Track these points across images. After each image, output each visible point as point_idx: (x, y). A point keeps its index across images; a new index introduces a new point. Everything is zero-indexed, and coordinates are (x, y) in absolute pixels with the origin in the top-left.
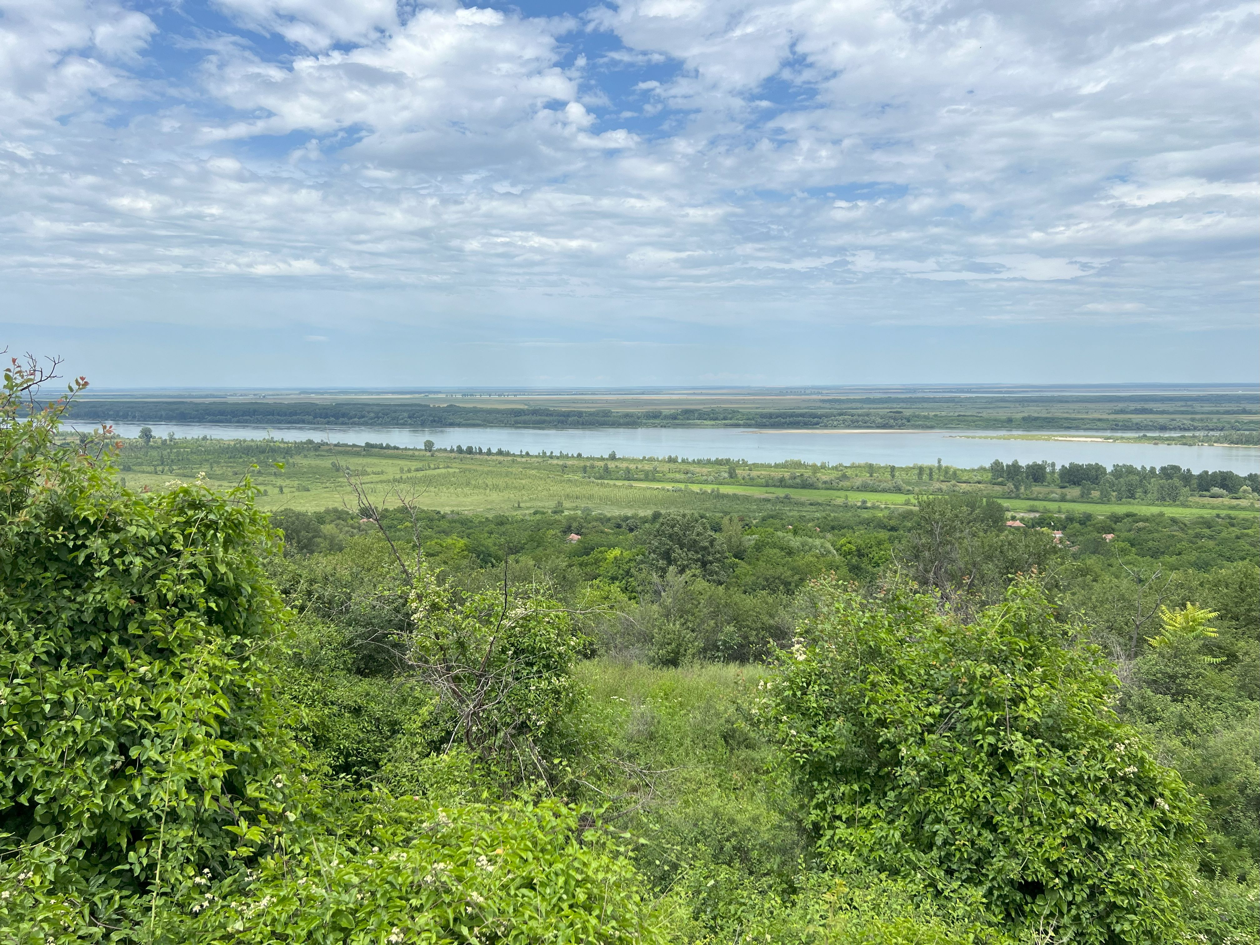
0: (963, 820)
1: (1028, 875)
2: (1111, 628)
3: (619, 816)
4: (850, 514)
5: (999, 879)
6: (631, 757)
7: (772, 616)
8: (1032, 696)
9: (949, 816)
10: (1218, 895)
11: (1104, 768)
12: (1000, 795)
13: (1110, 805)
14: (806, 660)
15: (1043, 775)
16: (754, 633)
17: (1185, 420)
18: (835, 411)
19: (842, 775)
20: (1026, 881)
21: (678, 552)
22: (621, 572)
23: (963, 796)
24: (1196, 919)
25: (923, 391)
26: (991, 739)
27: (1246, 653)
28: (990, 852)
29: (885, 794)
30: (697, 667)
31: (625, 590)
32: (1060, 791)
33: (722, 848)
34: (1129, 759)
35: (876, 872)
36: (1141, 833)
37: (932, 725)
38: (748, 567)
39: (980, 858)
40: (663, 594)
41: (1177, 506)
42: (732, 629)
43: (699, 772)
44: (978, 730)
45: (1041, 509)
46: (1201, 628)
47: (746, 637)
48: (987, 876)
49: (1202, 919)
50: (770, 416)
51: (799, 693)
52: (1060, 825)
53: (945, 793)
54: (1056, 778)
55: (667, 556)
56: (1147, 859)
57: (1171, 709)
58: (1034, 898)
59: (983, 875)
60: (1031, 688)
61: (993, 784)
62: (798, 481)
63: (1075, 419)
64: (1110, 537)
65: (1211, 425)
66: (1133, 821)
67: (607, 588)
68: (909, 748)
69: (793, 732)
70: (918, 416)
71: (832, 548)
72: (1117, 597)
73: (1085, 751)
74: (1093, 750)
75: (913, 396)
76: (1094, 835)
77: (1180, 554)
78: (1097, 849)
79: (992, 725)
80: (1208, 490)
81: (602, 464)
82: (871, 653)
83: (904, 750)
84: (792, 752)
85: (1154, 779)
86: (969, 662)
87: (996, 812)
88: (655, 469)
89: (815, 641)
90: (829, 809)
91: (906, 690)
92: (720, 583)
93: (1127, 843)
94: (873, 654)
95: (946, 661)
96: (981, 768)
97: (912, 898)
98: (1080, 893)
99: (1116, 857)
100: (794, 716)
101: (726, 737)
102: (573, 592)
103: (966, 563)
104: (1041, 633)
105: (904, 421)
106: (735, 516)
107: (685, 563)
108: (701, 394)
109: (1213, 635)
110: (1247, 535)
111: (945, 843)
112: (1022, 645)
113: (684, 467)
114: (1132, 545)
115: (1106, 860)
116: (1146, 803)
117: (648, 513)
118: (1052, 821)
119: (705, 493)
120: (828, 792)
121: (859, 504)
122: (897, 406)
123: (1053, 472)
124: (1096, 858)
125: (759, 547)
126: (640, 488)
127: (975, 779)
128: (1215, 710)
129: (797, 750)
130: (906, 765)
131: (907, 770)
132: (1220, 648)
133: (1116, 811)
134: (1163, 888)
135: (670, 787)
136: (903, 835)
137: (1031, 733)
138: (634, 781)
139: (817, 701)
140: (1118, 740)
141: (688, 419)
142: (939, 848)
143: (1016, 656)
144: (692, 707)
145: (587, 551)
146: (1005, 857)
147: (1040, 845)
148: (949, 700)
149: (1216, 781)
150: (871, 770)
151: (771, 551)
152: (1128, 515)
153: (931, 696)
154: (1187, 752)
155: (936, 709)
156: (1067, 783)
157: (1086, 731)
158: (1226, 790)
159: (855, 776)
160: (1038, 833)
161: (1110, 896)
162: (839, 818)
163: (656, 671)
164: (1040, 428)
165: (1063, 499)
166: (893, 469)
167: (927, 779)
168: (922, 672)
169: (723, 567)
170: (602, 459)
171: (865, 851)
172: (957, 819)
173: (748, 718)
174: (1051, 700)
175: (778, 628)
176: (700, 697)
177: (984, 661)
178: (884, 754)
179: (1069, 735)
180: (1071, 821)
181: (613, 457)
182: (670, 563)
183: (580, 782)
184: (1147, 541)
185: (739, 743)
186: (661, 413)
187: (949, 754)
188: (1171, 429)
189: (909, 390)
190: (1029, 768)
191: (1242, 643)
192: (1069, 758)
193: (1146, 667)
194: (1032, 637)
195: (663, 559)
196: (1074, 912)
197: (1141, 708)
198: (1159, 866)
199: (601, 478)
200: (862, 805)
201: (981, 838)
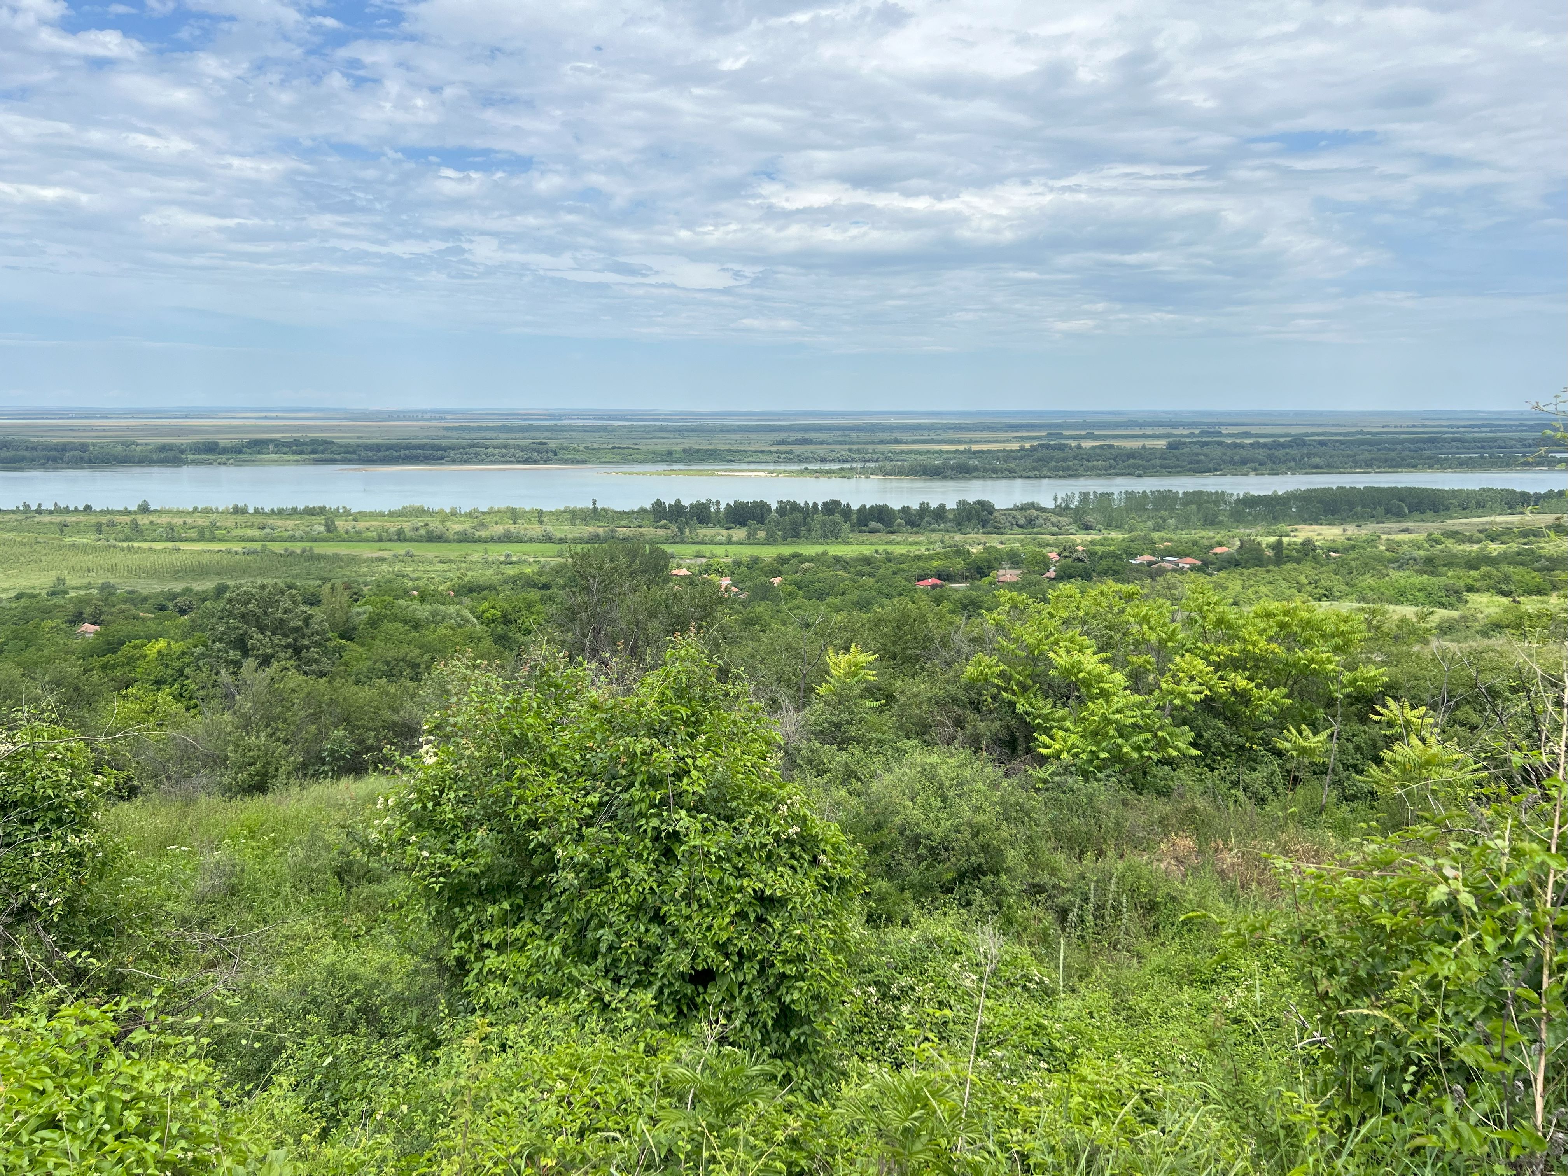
0: (628, 918)
1: (698, 964)
2: (779, 681)
3: (190, 1004)
4: (491, 571)
5: (669, 975)
6: (203, 924)
7: (395, 711)
8: (696, 767)
9: (613, 917)
10: (885, 944)
11: (768, 833)
12: (667, 882)
13: (775, 871)
14: (437, 763)
15: (708, 851)
16: (373, 734)
17: (842, 451)
18: (465, 443)
19: (490, 894)
20: (696, 971)
21: (256, 638)
22: (170, 672)
23: (628, 892)
24: (865, 972)
25: (569, 417)
26: (655, 822)
27: (902, 692)
28: (658, 948)
29: (541, 907)
30: (295, 789)
31: (179, 697)
32: (726, 865)
33: (341, 1014)
34: (792, 819)
35: (534, 999)
36: (805, 895)
37: (591, 817)
38: (360, 650)
39: (648, 958)
40: (238, 697)
41: (839, 543)
42: (342, 733)
43: (306, 926)
44: (641, 815)
45: (708, 554)
46: (863, 672)
47: (361, 742)
48: (657, 974)
49: (871, 971)
50: (378, 448)
51: (430, 805)
52: (727, 904)
53: (608, 892)
54: (721, 853)
55: (242, 645)
56: (812, 921)
57: (838, 759)
58: (705, 987)
59: (652, 974)
60: (694, 758)
61: (659, 872)
62: (422, 532)
63: (737, 451)
64: (777, 581)
65: (867, 456)
66: (798, 884)
67: (151, 698)
68: (565, 848)
69: (426, 853)
70: (566, 449)
71: (470, 616)
72: (784, 646)
73: (750, 818)
74: (758, 816)
75: (560, 423)
76: (762, 906)
77: (843, 594)
78: (765, 921)
79: (656, 806)
80: (866, 525)
81: (127, 519)
82: (516, 744)
83: (560, 852)
84: (424, 878)
85: (816, 836)
86: (628, 739)
87: (664, 902)
88: (213, 524)
89: (447, 738)
90: (476, 937)
91: (559, 781)
92: (322, 674)
93: (793, 908)
94: (520, 744)
95: (604, 740)
96: (645, 856)
97: (576, 1019)
98: (750, 971)
99: (783, 925)
100: (425, 833)
101: (340, 874)
102: (95, 710)
103: (629, 623)
104: (702, 697)
105: (550, 454)
106: (339, 583)
107: (269, 651)
108: (277, 418)
109: (872, 678)
110: (903, 570)
111: (611, 948)
112: (684, 712)
113: (259, 520)
114: (800, 588)
115: (774, 930)
116: (810, 862)
117: (208, 585)
118: (720, 900)
119: (292, 554)
120: (473, 918)
121: (502, 559)
122: (541, 437)
123: (718, 511)
124: (764, 929)
125: (374, 622)
126: (192, 552)
127: (639, 870)
128: (877, 753)
129: (432, 875)
130: (564, 869)
131: (565, 874)
132: (880, 689)
133: (782, 876)
134: (828, 948)
135: (265, 952)
136: (564, 950)
137: (694, 810)
138: (209, 955)
139: (453, 811)
140: (782, 801)
141: (259, 453)
142: (604, 956)
143: (677, 725)
144: (292, 842)
145: (113, 647)
146: (675, 950)
147: (709, 928)
148: (608, 785)
149: (878, 826)
150: (523, 882)
151: (390, 626)
152: (795, 556)
153: (588, 783)
154: (854, 801)
155: (594, 798)
156: (734, 855)
157: (750, 797)
158: (888, 835)
159: (505, 892)
160: (707, 916)
161: (779, 968)
162: (488, 946)
163: (234, 803)
164: (702, 461)
165: (730, 542)
166: (541, 513)
167: (587, 880)
168: (578, 757)
169: (325, 653)
170: (127, 512)
171: (521, 979)
172: (623, 918)
173: (365, 845)
174: (715, 768)
175: (404, 725)
176: (302, 827)
177: (644, 736)
178: (536, 861)
179: (734, 804)
180: (739, 896)
181: (144, 509)
182: (246, 654)
183: (125, 972)
184: (812, 582)
185: (358, 878)
186: (217, 444)
187: (611, 847)
188: (830, 461)
189: (554, 417)
190: (695, 847)
191: (899, 683)
192: (735, 828)
193: (813, 718)
194: (694, 703)
195: (235, 648)
196: (745, 993)
197: (810, 762)
198: (823, 926)
199: (127, 539)
200: (515, 925)
201: (649, 934)
